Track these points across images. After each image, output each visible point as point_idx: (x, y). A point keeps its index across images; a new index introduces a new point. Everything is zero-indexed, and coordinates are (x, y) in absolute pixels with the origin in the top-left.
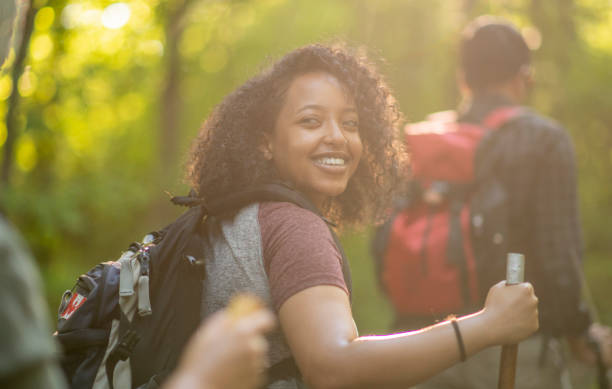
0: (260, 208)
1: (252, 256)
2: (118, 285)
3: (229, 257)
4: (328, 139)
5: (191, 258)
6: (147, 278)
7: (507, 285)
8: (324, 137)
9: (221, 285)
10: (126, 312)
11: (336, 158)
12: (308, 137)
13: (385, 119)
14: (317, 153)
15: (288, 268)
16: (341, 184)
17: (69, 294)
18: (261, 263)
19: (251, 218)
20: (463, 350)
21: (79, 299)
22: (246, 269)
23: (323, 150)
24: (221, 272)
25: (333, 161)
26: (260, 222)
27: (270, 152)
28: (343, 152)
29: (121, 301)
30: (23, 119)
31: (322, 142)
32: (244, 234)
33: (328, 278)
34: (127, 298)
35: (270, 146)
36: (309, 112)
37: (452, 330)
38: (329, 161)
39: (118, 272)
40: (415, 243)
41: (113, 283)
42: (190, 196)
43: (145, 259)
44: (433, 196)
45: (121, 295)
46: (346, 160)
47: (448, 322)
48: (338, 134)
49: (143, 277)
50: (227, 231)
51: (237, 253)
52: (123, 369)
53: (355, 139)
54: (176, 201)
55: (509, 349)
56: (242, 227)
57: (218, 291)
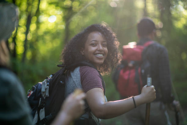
0: (80, 68)
1: (78, 80)
2: (41, 89)
3: (72, 81)
4: (98, 49)
5: (61, 82)
6: (48, 87)
7: (147, 86)
8: (97, 49)
9: (70, 88)
10: (43, 96)
11: (100, 54)
12: (93, 49)
13: (114, 44)
14: (96, 53)
15: (87, 83)
16: (102, 61)
17: (30, 91)
18: (80, 82)
19: (78, 70)
20: (135, 105)
21: (32, 92)
22: (76, 84)
23: (97, 52)
24: (70, 85)
25: (100, 55)
26: (80, 72)
27: (83, 53)
28: (103, 52)
29: (42, 93)
30: (28, 46)
31: (97, 50)
32: (76, 75)
33: (98, 86)
34: (44, 92)
35: (83, 51)
36: (94, 42)
37: (132, 100)
38: (99, 55)
39: (41, 85)
40: (126, 77)
41: (40, 88)
42: (62, 65)
43: (48, 82)
44: (130, 65)
45: (42, 91)
46: (104, 55)
47: (131, 97)
48: (101, 48)
49: (47, 87)
50: (72, 74)
51: (74, 80)
52: (42, 111)
53: (106, 49)
54: (58, 66)
55: (148, 104)
56: (75, 73)
57: (69, 90)
